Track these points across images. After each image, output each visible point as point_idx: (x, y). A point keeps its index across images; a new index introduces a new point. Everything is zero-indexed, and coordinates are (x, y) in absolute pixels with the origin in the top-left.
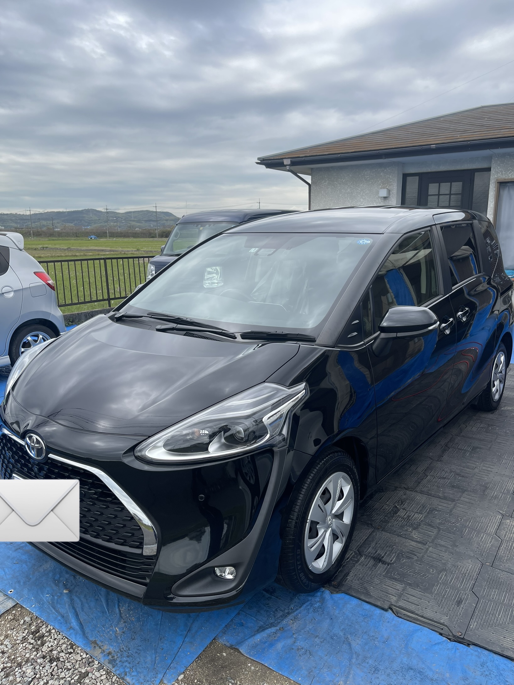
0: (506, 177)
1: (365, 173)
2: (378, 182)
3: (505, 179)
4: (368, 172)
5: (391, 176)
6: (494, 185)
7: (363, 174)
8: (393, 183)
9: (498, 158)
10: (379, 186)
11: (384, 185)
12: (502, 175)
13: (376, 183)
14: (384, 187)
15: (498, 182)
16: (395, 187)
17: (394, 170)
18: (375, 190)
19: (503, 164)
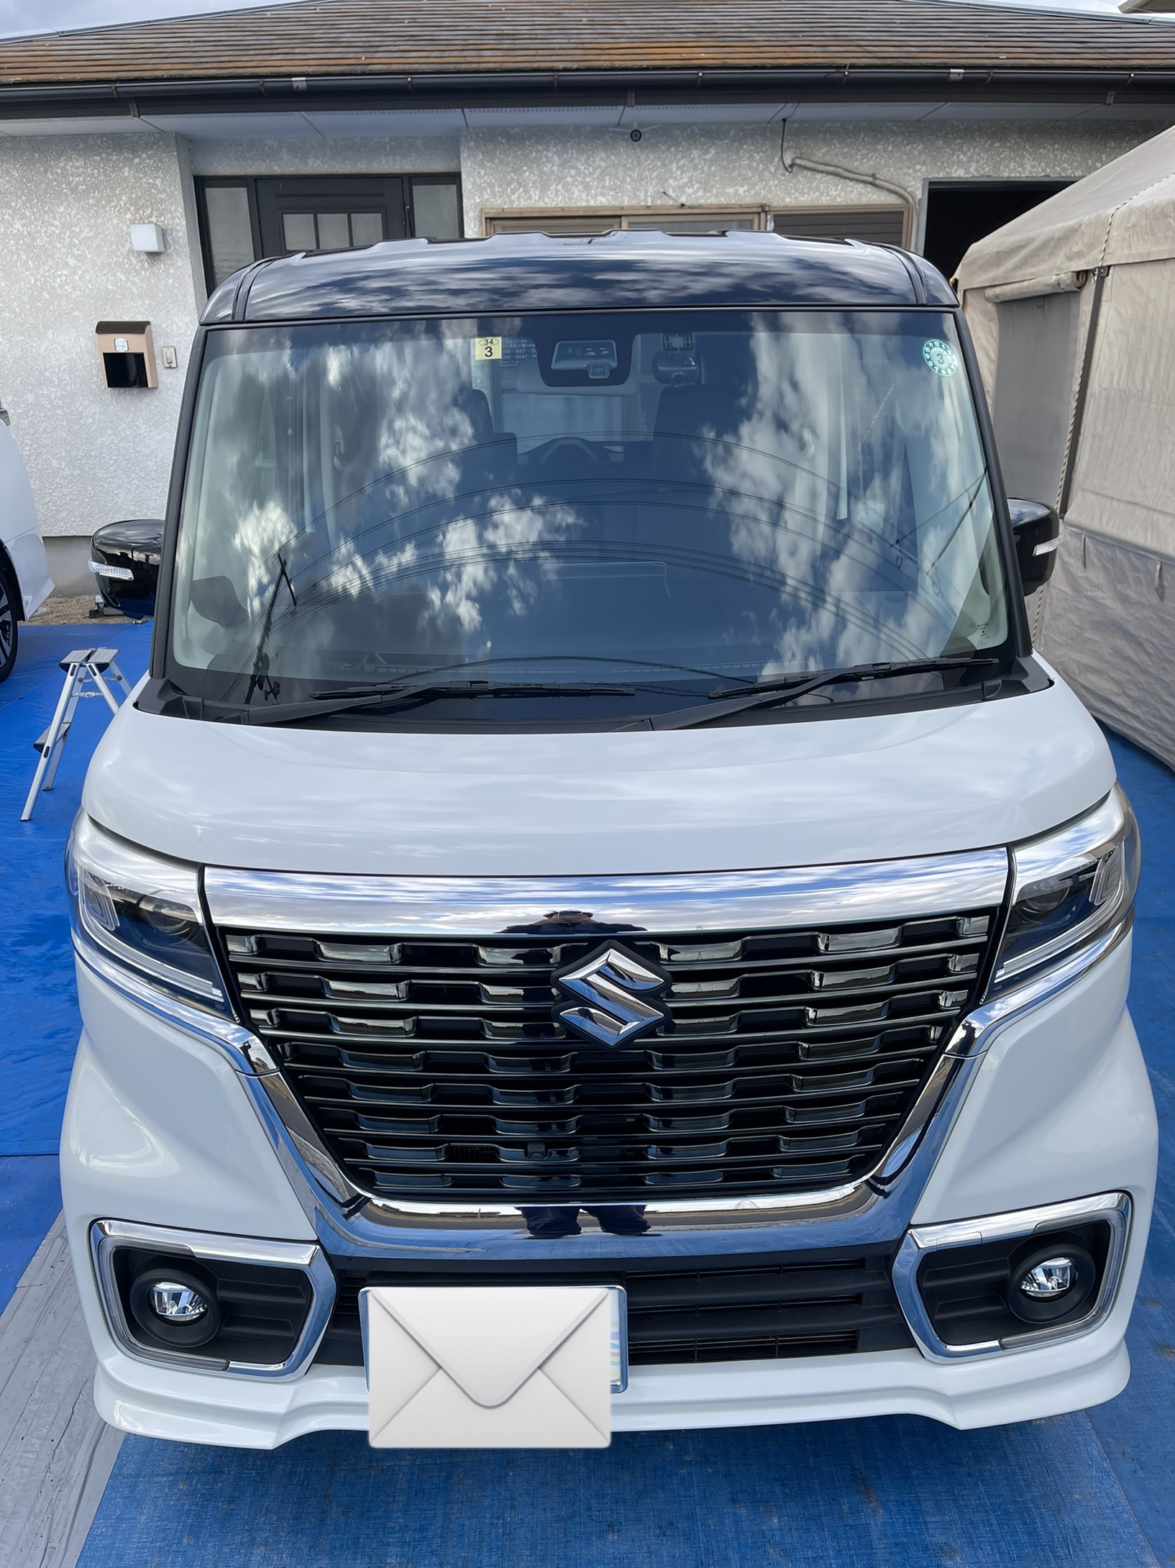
1: (68, 167)
2: (119, 200)
3: (505, 209)
4: (80, 163)
5: (159, 180)
6: (477, 226)
7: (59, 171)
8: (172, 204)
9: (475, 142)
10: (125, 214)
11: (141, 212)
12: (495, 196)
13: (113, 204)
14: (141, 218)
15: (486, 218)
16: (179, 219)
17: (167, 160)
18: (113, 226)
19: (493, 162)
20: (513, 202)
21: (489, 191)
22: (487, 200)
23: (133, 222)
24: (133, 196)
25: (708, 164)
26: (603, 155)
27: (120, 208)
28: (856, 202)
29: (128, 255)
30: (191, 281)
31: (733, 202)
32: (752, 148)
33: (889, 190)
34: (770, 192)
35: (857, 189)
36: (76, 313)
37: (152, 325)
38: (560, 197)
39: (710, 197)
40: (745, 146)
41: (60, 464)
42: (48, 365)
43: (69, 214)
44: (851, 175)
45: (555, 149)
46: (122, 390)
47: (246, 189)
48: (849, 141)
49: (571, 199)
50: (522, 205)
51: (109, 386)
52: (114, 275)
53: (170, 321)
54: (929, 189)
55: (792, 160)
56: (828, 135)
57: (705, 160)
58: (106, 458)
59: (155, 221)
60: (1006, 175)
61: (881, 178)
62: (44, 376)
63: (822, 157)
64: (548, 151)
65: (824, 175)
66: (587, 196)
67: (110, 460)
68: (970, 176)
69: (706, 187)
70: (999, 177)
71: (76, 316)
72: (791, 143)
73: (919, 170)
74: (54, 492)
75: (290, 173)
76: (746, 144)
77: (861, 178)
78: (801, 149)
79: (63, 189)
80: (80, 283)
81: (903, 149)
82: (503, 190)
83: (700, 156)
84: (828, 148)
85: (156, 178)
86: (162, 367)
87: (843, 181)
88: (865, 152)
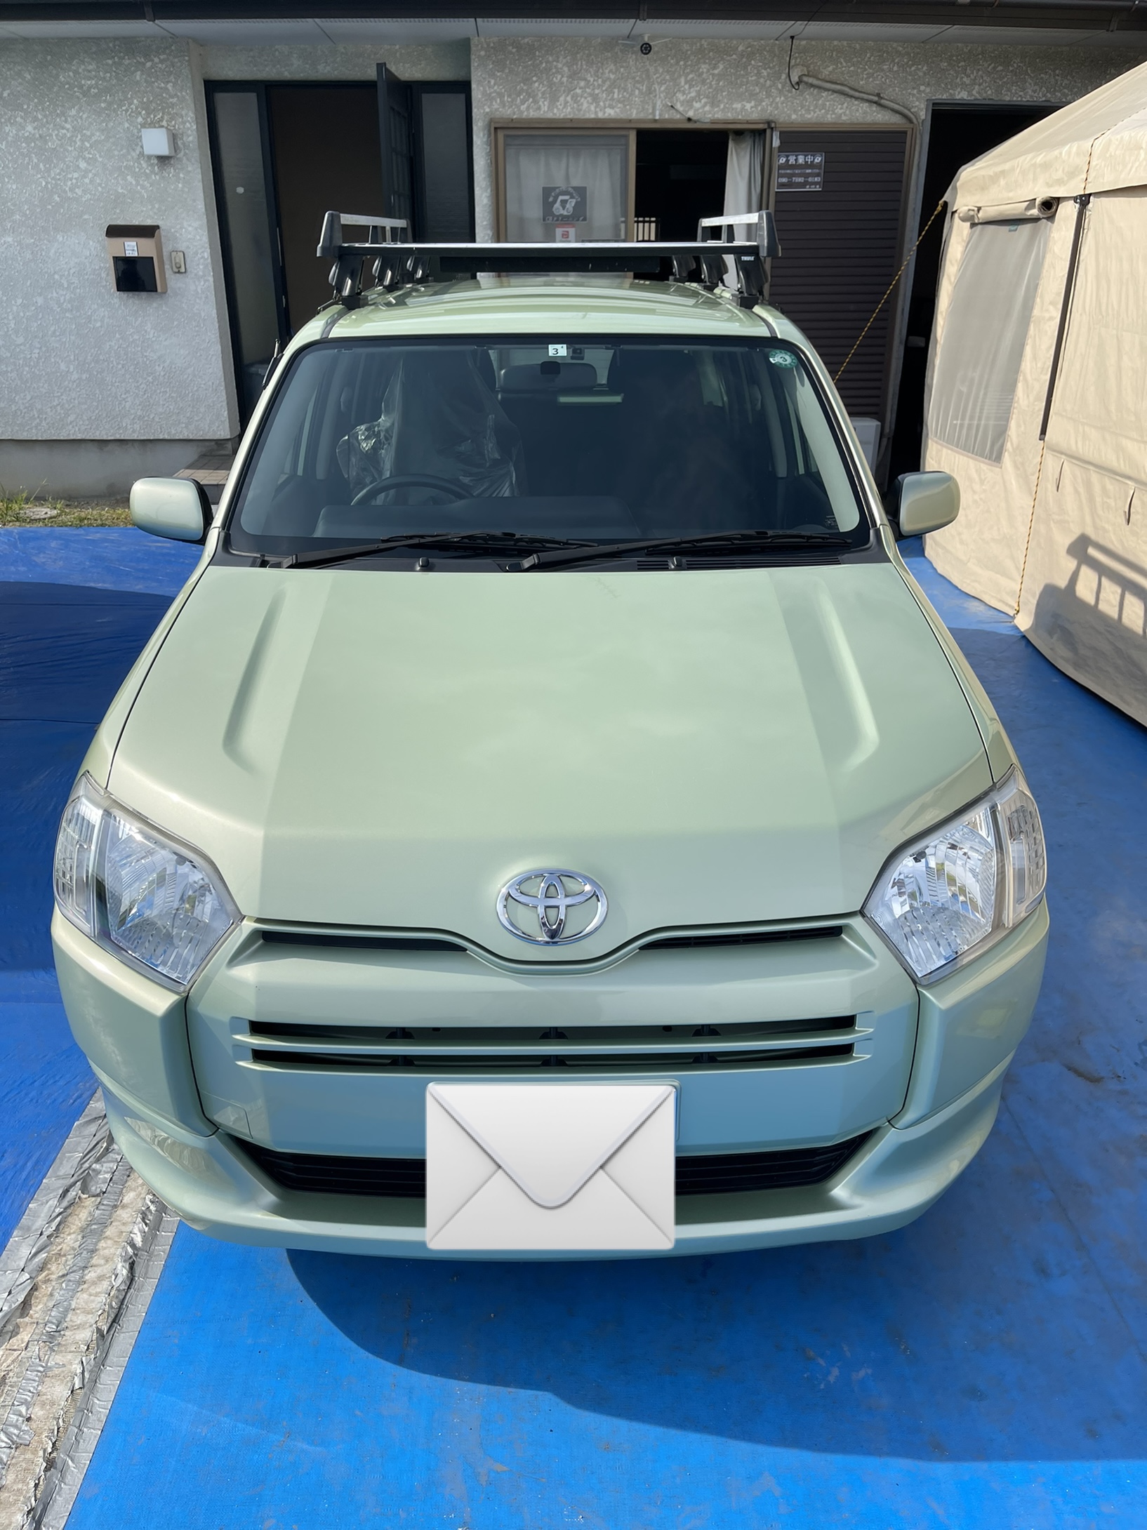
0: (514, 114)
1: (80, 70)
2: (130, 104)
3: (512, 120)
4: (90, 67)
5: (172, 84)
6: (486, 136)
7: (71, 74)
8: (182, 108)
9: (486, 52)
10: (137, 118)
11: (152, 116)
12: (504, 106)
13: (124, 108)
14: (152, 122)
15: (496, 129)
16: (191, 125)
17: (179, 64)
18: (124, 130)
19: (502, 71)
20: (522, 112)
21: (498, 100)
22: (497, 110)
23: (144, 126)
24: (145, 100)
25: (716, 78)
26: (612, 67)
27: (132, 112)
28: (861, 120)
29: (138, 159)
30: (200, 185)
31: (740, 117)
32: (761, 64)
33: (893, 110)
34: (777, 108)
35: (862, 108)
36: (86, 217)
37: (161, 229)
38: (569, 108)
39: (718, 112)
40: (753, 62)
41: (68, 367)
42: (57, 268)
43: (81, 118)
44: (857, 94)
45: (564, 61)
46: (131, 294)
47: (255, 94)
48: (855, 59)
49: (579, 110)
50: (531, 116)
51: (118, 290)
52: (126, 180)
53: (178, 227)
54: (933, 110)
55: (799, 77)
56: (834, 53)
57: (713, 75)
58: (114, 362)
59: (166, 126)
60: (1008, 98)
61: (886, 97)
62: (54, 279)
63: (829, 75)
64: (558, 62)
65: (830, 93)
66: (596, 107)
67: (118, 364)
68: (973, 98)
69: (714, 103)
70: (1000, 100)
71: (85, 220)
72: (798, 60)
73: (924, 91)
74: (62, 395)
75: (300, 79)
76: (753, 60)
77: (866, 96)
78: (808, 67)
79: (75, 92)
80: (90, 186)
81: (908, 69)
82: (512, 102)
83: (708, 71)
84: (834, 67)
85: (168, 82)
86: (171, 272)
87: (849, 99)
88: (871, 71)
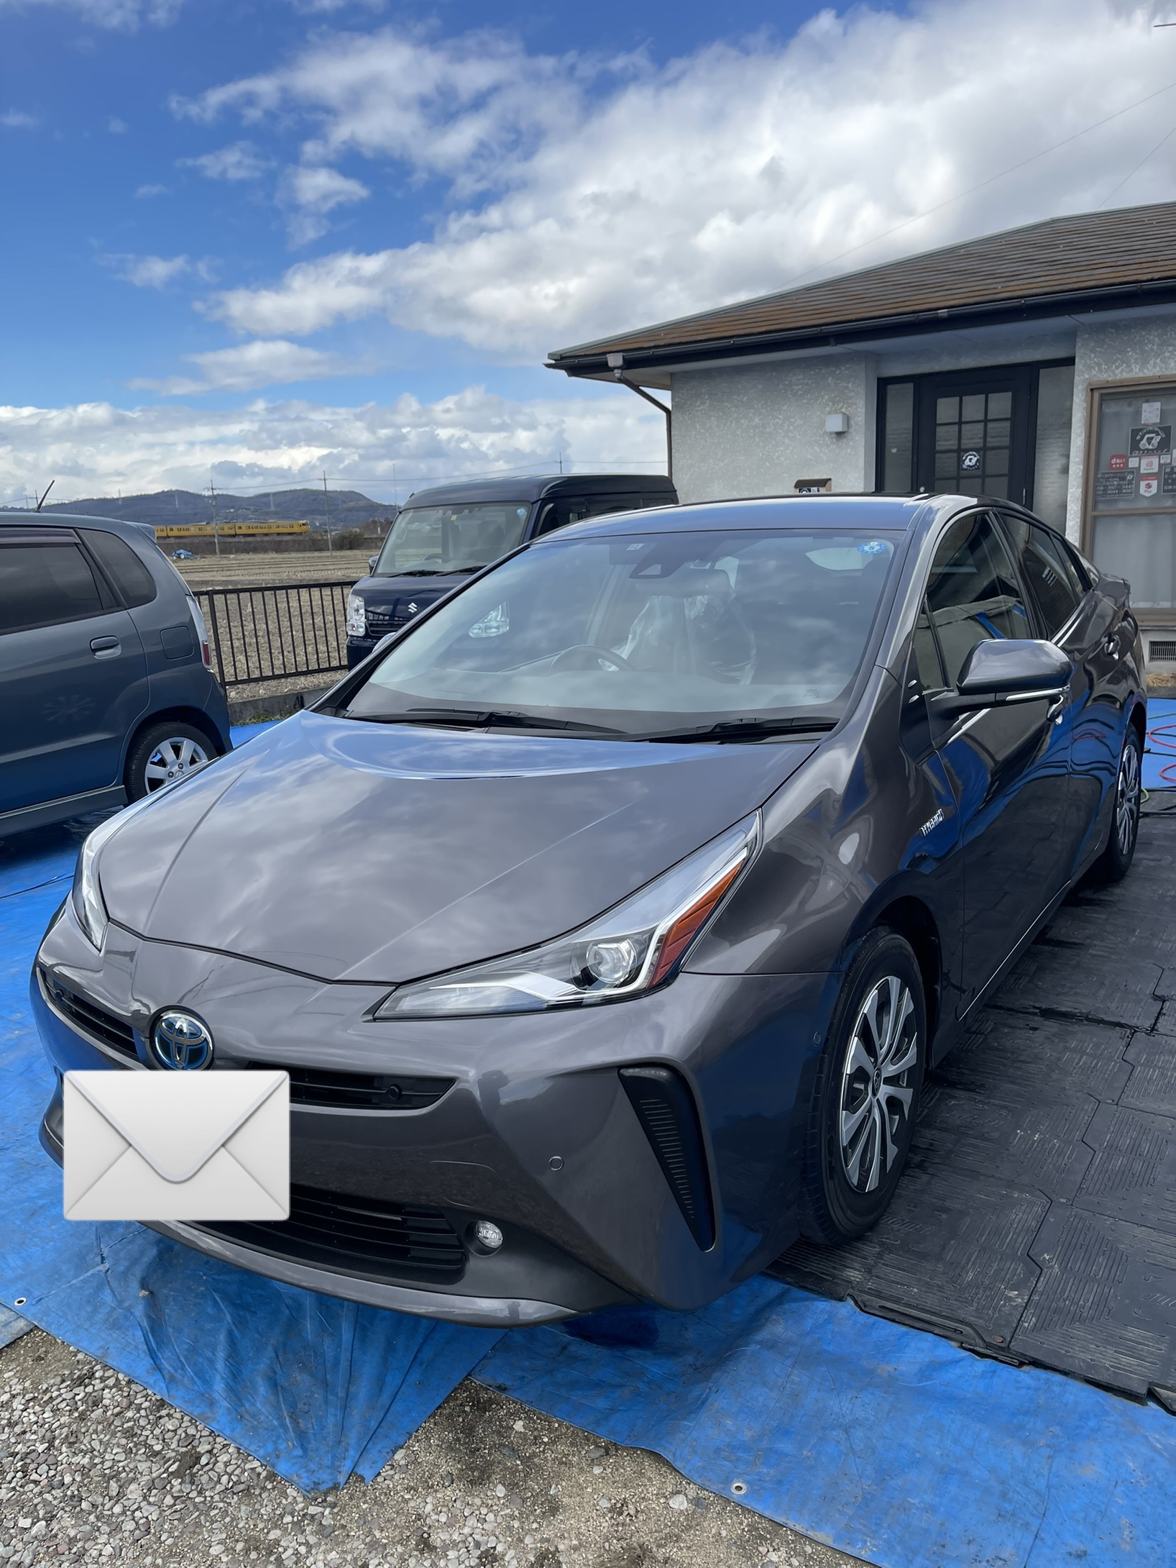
0: (1108, 377)
1: (793, 380)
2: (822, 399)
3: (1106, 382)
4: (799, 377)
5: (850, 384)
6: (1084, 395)
7: (787, 382)
8: (857, 399)
9: (1089, 335)
10: (826, 408)
11: (836, 406)
12: (1101, 372)
13: (818, 402)
14: (835, 410)
15: (1092, 390)
16: (861, 410)
17: (857, 370)
19: (1101, 347)
20: (1116, 375)
21: (1097, 368)
22: (1095, 375)
23: (830, 413)
24: (832, 395)
27: (822, 404)
29: (823, 435)
30: (863, 449)
36: (785, 475)
38: (1158, 368)
43: (789, 411)
45: (1156, 333)
47: (911, 384)
49: (1166, 369)
50: (1123, 377)
52: (812, 449)
53: (844, 478)
59: (843, 411)
64: (1149, 335)
75: (946, 370)
79: (787, 394)
82: (1108, 368)
